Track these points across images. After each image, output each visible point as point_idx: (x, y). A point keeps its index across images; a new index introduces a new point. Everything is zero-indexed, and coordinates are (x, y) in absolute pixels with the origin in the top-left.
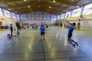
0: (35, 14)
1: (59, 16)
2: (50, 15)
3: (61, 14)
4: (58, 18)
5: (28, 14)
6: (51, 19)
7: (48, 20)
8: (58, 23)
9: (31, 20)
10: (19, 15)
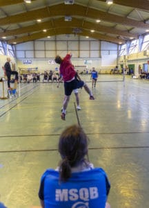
0: (56, 41)
1: (124, 46)
2: (98, 43)
3: (131, 41)
4: (123, 53)
5: (36, 42)
6: (100, 57)
7: (93, 59)
8: (122, 66)
9: (46, 58)
10: (12, 45)
